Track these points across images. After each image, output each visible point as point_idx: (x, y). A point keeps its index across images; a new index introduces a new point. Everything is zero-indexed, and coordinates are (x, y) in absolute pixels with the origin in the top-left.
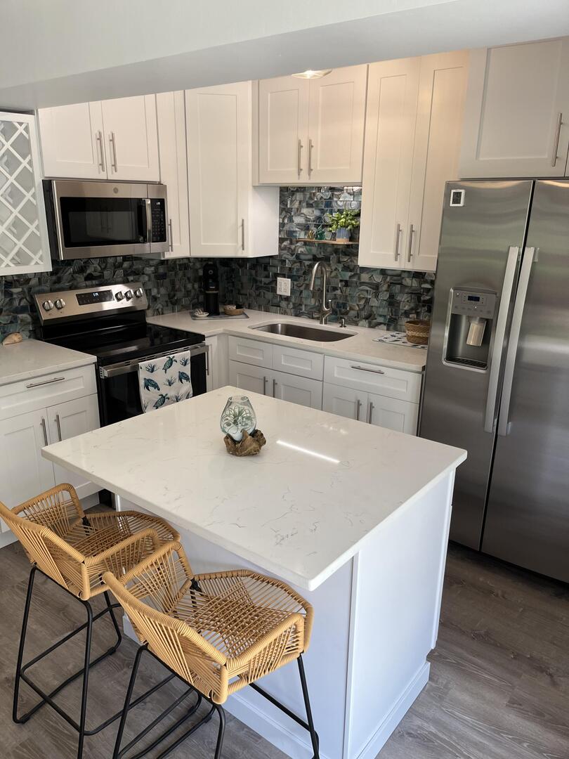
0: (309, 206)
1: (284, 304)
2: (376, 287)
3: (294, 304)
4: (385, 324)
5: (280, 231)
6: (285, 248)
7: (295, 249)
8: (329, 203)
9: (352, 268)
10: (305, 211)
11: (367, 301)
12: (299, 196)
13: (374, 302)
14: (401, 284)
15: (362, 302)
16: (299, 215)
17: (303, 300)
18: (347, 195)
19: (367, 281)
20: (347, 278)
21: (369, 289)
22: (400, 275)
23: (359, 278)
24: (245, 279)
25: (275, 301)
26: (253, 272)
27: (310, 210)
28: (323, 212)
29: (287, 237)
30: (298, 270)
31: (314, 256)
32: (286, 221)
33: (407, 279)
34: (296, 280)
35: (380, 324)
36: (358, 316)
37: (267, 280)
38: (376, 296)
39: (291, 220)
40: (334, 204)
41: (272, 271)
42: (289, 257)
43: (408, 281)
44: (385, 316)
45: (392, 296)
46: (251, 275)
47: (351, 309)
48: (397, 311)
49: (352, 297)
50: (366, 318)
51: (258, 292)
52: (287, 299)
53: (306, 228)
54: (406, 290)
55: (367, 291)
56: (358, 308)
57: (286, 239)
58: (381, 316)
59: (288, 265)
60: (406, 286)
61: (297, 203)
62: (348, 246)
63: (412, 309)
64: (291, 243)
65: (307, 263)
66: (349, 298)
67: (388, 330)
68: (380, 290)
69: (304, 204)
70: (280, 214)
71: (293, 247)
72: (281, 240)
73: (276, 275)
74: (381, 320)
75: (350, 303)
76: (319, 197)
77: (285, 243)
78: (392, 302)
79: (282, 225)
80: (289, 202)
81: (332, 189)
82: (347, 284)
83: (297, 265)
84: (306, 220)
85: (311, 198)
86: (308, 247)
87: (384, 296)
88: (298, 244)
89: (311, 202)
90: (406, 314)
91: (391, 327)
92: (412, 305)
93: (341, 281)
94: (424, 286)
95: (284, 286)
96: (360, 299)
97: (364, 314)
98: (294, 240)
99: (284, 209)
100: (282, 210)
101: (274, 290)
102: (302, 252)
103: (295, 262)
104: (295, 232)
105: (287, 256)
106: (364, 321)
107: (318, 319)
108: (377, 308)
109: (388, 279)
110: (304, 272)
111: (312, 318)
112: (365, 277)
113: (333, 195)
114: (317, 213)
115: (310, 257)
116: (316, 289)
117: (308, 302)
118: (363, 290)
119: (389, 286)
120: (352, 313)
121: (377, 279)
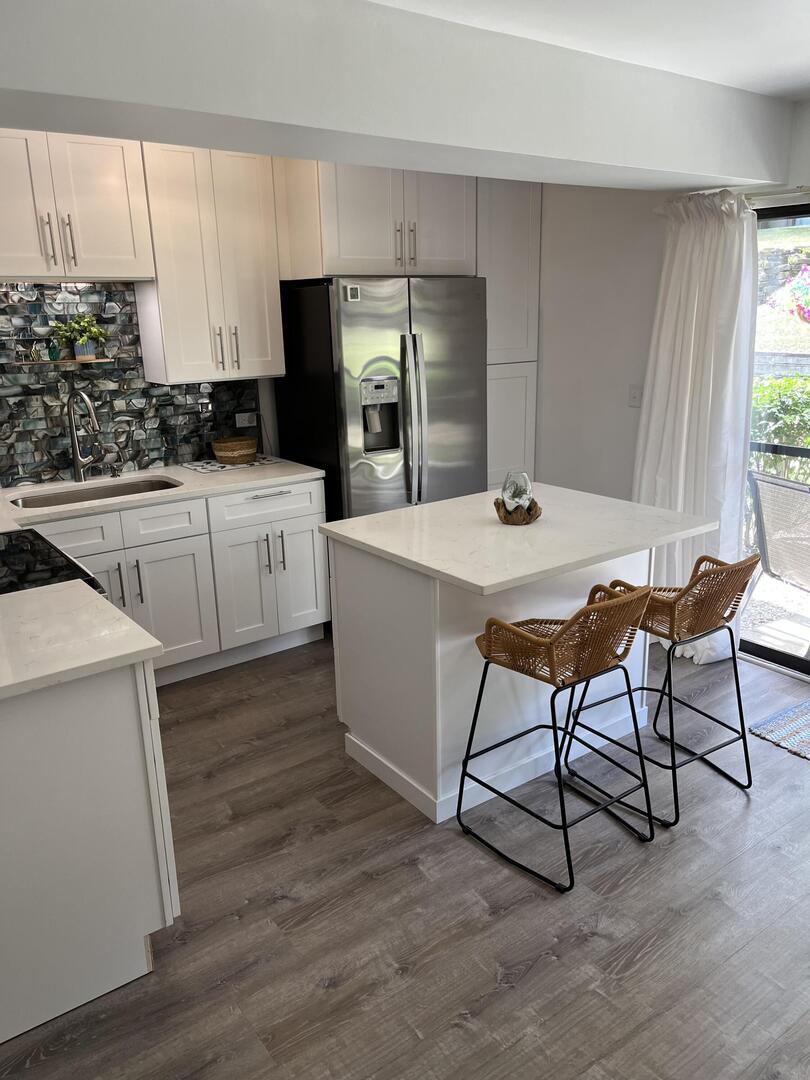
2: (140, 415)
4: (160, 459)
8: (36, 307)
9: (96, 395)
11: (130, 435)
13: (139, 435)
14: (172, 404)
15: (122, 439)
17: (18, 458)
18: (68, 295)
19: (125, 409)
21: (128, 418)
22: (170, 394)
23: (112, 407)
28: (28, 320)
31: (24, 387)
33: (180, 397)
35: (154, 460)
36: (118, 459)
38: (142, 427)
40: (47, 308)
43: (180, 400)
44: (158, 449)
45: (163, 422)
47: (108, 451)
48: (173, 441)
49: (105, 435)
50: (132, 459)
54: (181, 411)
55: (128, 423)
56: (117, 449)
58: (152, 450)
60: (179, 406)
63: (192, 432)
65: (12, 401)
67: (166, 465)
68: (145, 417)
74: (154, 455)
75: (106, 445)
76: (16, 299)
78: (165, 429)
81: (39, 287)
86: (10, 376)
87: (152, 424)
90: (186, 440)
91: (171, 461)
92: (191, 427)
93: (83, 416)
94: (200, 401)
96: (117, 435)
97: (129, 452)
106: (130, 463)
107: (52, 480)
108: (147, 441)
109: (154, 401)
110: (11, 416)
111: (41, 481)
112: (120, 404)
113: (42, 295)
114: (17, 321)
115: (18, 389)
116: (40, 435)
117: (28, 459)
118: (122, 422)
119: (157, 410)
120: (110, 457)
121: (139, 403)
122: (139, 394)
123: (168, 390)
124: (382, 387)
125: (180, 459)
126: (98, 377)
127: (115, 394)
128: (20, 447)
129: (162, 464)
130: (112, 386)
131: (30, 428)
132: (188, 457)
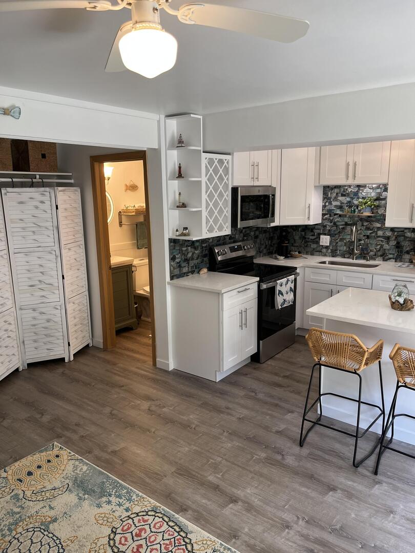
0: (343, 195)
1: (324, 250)
2: (388, 238)
3: (331, 250)
4: (393, 258)
5: (323, 210)
6: (326, 219)
7: (333, 219)
8: (356, 194)
9: (371, 228)
10: (340, 198)
11: (382, 246)
12: (336, 190)
13: (386, 247)
14: (404, 236)
15: (379, 247)
16: (336, 201)
17: (338, 248)
18: (368, 189)
19: (382, 235)
20: (369, 234)
21: (382, 239)
22: (403, 231)
23: (377, 234)
24: (297, 238)
25: (318, 249)
26: (303, 233)
27: (344, 198)
28: (352, 199)
29: (327, 213)
30: (335, 231)
31: (346, 223)
32: (327, 204)
33: (408, 233)
34: (334, 237)
35: (390, 259)
36: (375, 255)
37: (313, 237)
38: (388, 244)
39: (330, 203)
40: (360, 195)
41: (316, 232)
42: (329, 224)
43: (409, 234)
44: (393, 254)
45: (398, 243)
46: (302, 235)
47: (371, 251)
48: (401, 252)
49: (371, 244)
50: (381, 256)
51: (306, 245)
52: (327, 247)
53: (341, 208)
54: (408, 239)
55: (382, 241)
56: (375, 250)
57: (327, 214)
58: (391, 254)
59: (328, 228)
60: (407, 237)
61: (335, 194)
62: (369, 216)
63: (411, 249)
64: (330, 216)
65: (341, 227)
66: (369, 245)
67: (396, 261)
68: (390, 240)
69: (340, 195)
70: (323, 200)
71: (331, 218)
72: (323, 215)
73: (319, 234)
74: (391, 256)
75: (371, 248)
76: (350, 190)
77: (326, 216)
78: (398, 246)
79: (324, 206)
80: (329, 194)
81: (359, 186)
82: (368, 237)
83: (334, 228)
84: (341, 204)
85: (344, 191)
86: (342, 218)
87: (393, 243)
88: (336, 216)
89: (344, 193)
90: (408, 252)
91: (398, 260)
92: (412, 247)
93: (364, 236)
95: (325, 240)
96: (377, 245)
97: (379, 253)
98: (332, 214)
99: (326, 198)
100: (324, 199)
101: (318, 242)
102: (338, 221)
103: (333, 227)
104: (334, 210)
105: (327, 224)
106: (380, 257)
107: (348, 258)
108: (388, 250)
109: (396, 233)
110: (339, 232)
111: (344, 257)
112: (380, 233)
113: (359, 189)
114: (348, 199)
115: (343, 223)
116: (348, 240)
117: (342, 248)
118: (379, 240)
119: (396, 238)
120: (372, 253)
121: (389, 234)
122: (389, 230)
123: (402, 229)
125: (403, 260)
126: (373, 221)
127: (379, 229)
128: (340, 243)
129: (394, 260)
130: (379, 225)
131: (344, 237)
132: (408, 260)
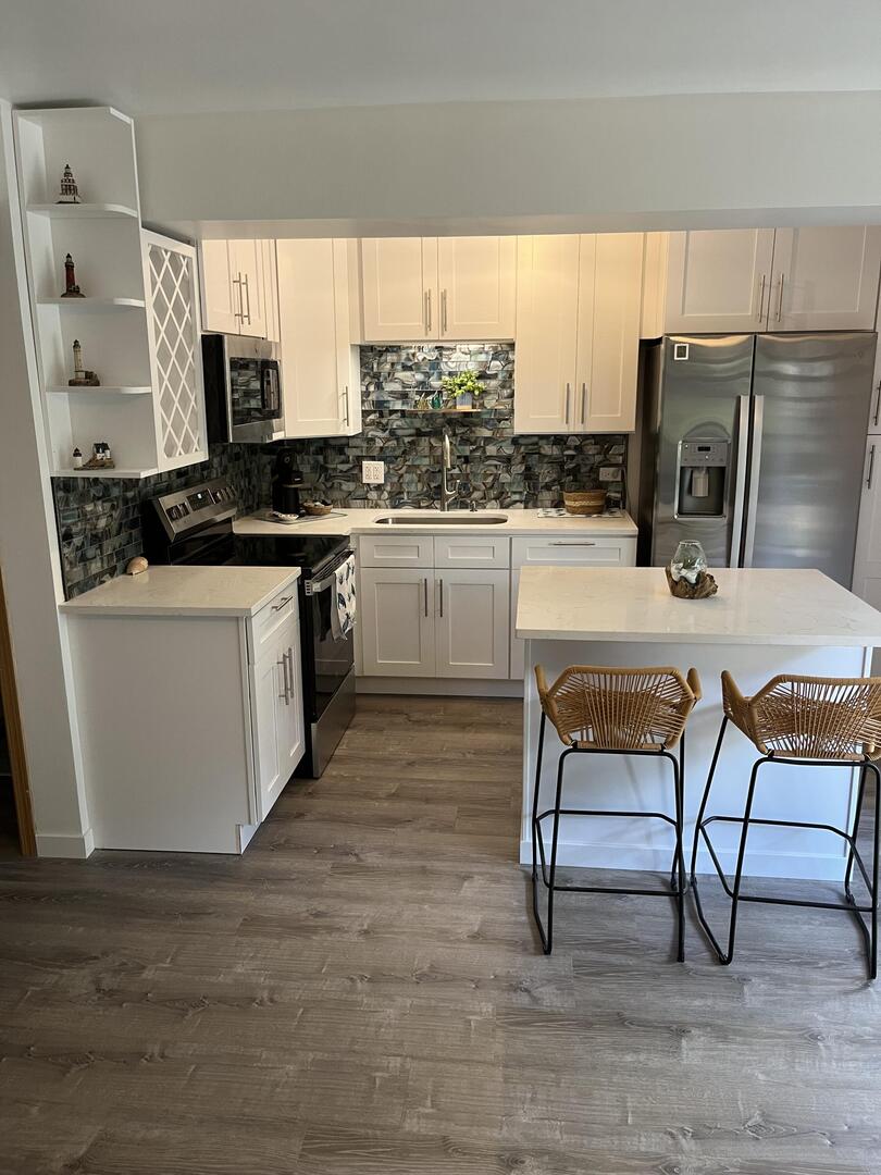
0: (406, 368)
1: (373, 495)
2: (508, 460)
3: (390, 493)
4: (521, 502)
5: (363, 402)
6: (373, 423)
7: (387, 424)
8: (435, 364)
9: (473, 440)
10: (401, 375)
11: (496, 478)
12: (391, 357)
13: (505, 478)
14: (539, 453)
15: (490, 479)
16: (391, 381)
17: (404, 486)
18: (460, 354)
19: (495, 454)
20: (468, 453)
21: (496, 463)
22: (537, 444)
23: (484, 452)
24: (306, 469)
25: (360, 492)
26: (321, 458)
27: (408, 373)
28: (428, 375)
29: (377, 411)
30: (394, 449)
31: (418, 429)
32: (372, 388)
33: (546, 447)
34: (392, 462)
35: (516, 502)
36: (485, 497)
37: (344, 467)
38: (508, 471)
39: (379, 386)
40: (443, 366)
41: (352, 453)
42: (380, 434)
43: (547, 449)
44: (521, 493)
45: (528, 468)
46: (317, 461)
47: (475, 489)
48: (535, 488)
49: (475, 475)
50: (495, 499)
51: (329, 485)
52: (379, 488)
53: (404, 396)
54: (546, 460)
55: (496, 466)
56: (484, 488)
57: (375, 412)
58: (515, 493)
59: (379, 443)
60: (545, 456)
61: (388, 366)
62: (467, 414)
63: (554, 480)
64: (381, 416)
65: (407, 440)
66: (470, 477)
67: (526, 508)
68: (513, 463)
69: (399, 367)
70: (362, 380)
71: (384, 421)
72: (365, 413)
73: (359, 459)
74: (517, 497)
75: (474, 483)
76: (420, 358)
77: (372, 417)
78: (529, 475)
79: (366, 394)
80: (375, 366)
81: (439, 348)
82: (467, 460)
83: (393, 443)
84: (404, 387)
85: (408, 359)
86: (408, 420)
87: (519, 469)
88: (394, 417)
89: (410, 364)
90: (548, 487)
91: (530, 505)
92: (554, 476)
93: (459, 457)
94: (566, 453)
95: (374, 472)
96: (486, 476)
97: (493, 493)
98: (386, 412)
99: (368, 374)
100: (363, 376)
101: (357, 478)
102: (400, 428)
103: (389, 440)
104: (388, 401)
105: (375, 433)
106: (494, 501)
107: (427, 507)
108: (510, 484)
109: (522, 449)
110: (404, 453)
111: (420, 508)
112: (491, 450)
113: (441, 355)
114: (420, 377)
115: (412, 431)
116: (424, 469)
117: (413, 488)
118: (490, 465)
119: (524, 457)
120: (476, 495)
121: (508, 450)
122: (509, 441)
123: (536, 439)
124: (708, 449)
125: (539, 504)
126: (476, 425)
127: (488, 440)
128: (407, 478)
129: (523, 506)
130: (488, 433)
131: (417, 463)
132: (548, 503)
